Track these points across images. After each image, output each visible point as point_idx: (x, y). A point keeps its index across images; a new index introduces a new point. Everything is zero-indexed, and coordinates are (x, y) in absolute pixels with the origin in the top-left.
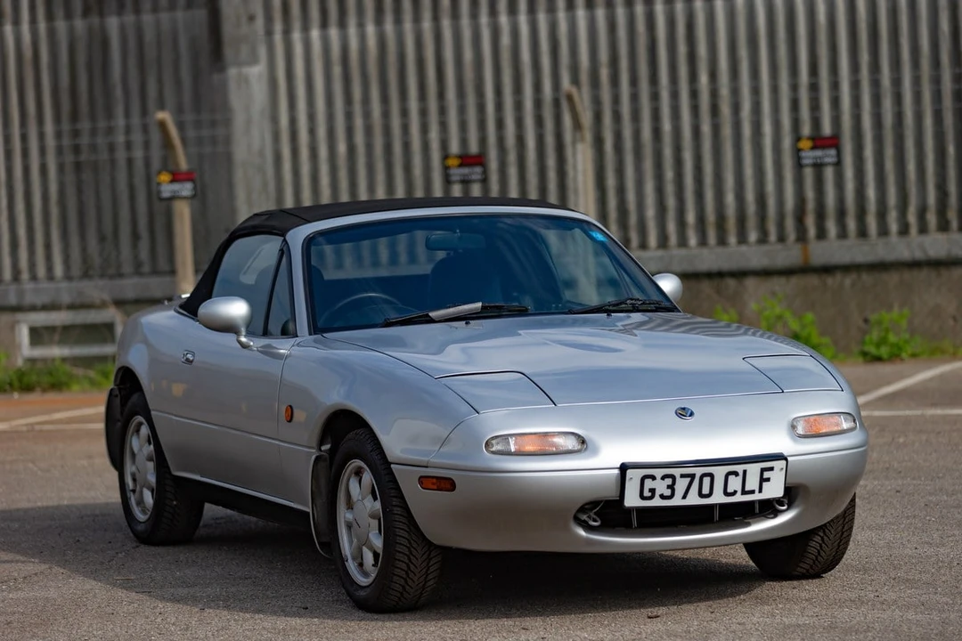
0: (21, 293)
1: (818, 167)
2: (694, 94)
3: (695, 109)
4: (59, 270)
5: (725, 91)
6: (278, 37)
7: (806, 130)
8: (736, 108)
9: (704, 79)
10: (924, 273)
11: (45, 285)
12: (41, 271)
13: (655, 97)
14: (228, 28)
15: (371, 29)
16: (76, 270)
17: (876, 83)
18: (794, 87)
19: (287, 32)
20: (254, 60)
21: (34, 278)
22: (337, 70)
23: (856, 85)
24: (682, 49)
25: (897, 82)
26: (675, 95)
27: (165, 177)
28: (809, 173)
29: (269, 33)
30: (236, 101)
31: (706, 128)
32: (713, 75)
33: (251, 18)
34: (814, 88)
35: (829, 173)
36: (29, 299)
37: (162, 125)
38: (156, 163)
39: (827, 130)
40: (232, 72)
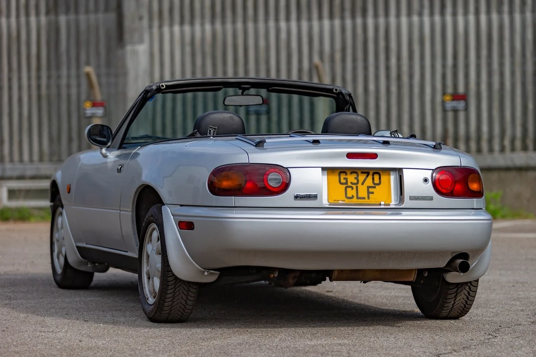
0: (4, 170)
1: (455, 111)
2: (388, 68)
3: (388, 77)
4: (26, 157)
5: (405, 68)
6: (156, 30)
7: (450, 90)
8: (411, 76)
9: (393, 61)
10: (512, 174)
11: (18, 166)
12: (16, 157)
13: (366, 68)
14: (127, 23)
15: (208, 27)
16: (36, 157)
17: (489, 65)
18: (444, 66)
19: (161, 27)
20: (141, 41)
21: (12, 160)
22: (188, 49)
23: (478, 66)
24: (382, 44)
25: (501, 65)
26: (377, 68)
27: (88, 105)
28: (450, 115)
29: (151, 27)
30: (130, 64)
31: (394, 88)
32: (399, 58)
33: (141, 18)
34: (455, 66)
35: (462, 115)
36: (8, 173)
37: (88, 75)
38: (84, 96)
39: (461, 90)
40: (129, 48)
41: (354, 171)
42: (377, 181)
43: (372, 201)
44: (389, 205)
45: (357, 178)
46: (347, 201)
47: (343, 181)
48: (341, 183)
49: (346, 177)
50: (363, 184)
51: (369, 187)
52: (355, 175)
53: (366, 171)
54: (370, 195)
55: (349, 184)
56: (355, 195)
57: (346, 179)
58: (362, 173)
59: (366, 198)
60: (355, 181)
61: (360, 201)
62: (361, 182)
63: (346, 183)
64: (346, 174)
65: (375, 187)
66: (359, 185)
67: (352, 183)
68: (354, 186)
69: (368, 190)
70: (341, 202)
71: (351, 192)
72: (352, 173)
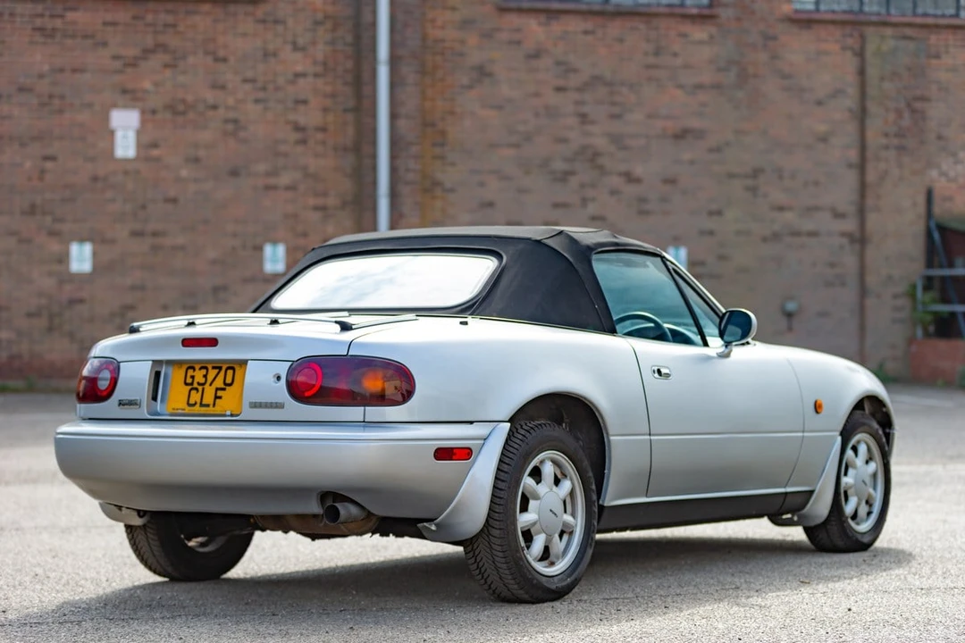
41: (204, 365)
42: (229, 380)
43: (218, 410)
44: (238, 415)
45: (205, 376)
46: (188, 410)
47: (189, 380)
48: (186, 384)
49: (193, 374)
50: (211, 385)
51: (217, 389)
52: (204, 372)
53: (217, 366)
54: (218, 401)
55: (195, 385)
56: (199, 401)
57: (193, 377)
58: (214, 368)
59: (211, 406)
60: (203, 381)
61: (203, 410)
62: (209, 382)
63: (192, 384)
64: (194, 370)
65: (224, 389)
66: (207, 386)
67: (199, 384)
68: (200, 388)
69: (216, 393)
70: (180, 411)
71: (195, 397)
72: (201, 368)
